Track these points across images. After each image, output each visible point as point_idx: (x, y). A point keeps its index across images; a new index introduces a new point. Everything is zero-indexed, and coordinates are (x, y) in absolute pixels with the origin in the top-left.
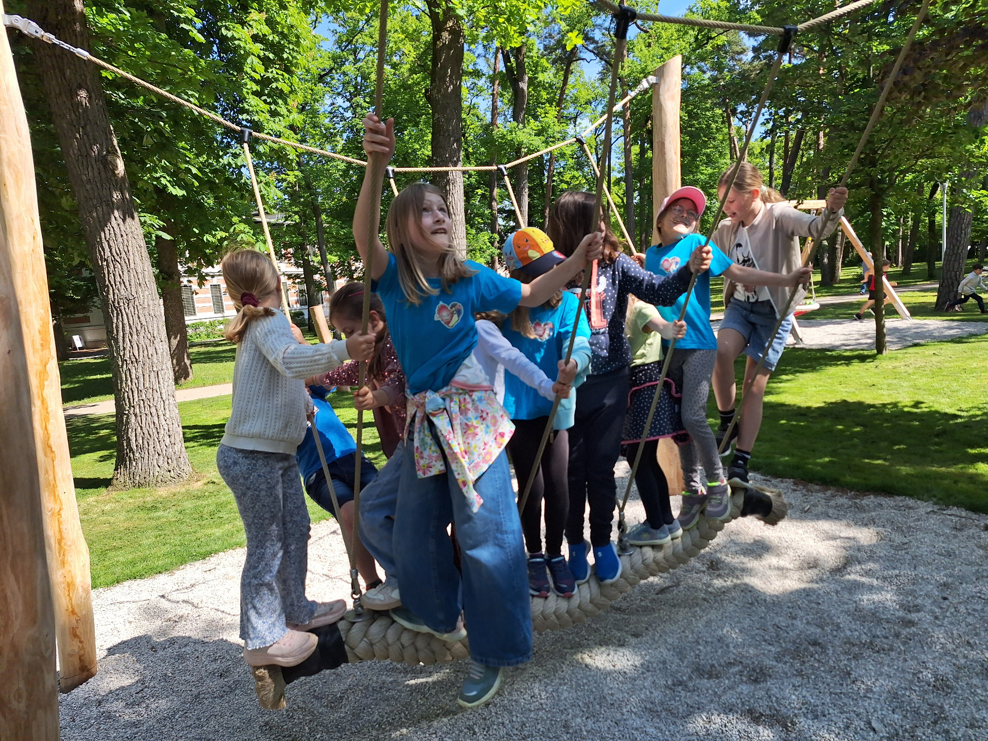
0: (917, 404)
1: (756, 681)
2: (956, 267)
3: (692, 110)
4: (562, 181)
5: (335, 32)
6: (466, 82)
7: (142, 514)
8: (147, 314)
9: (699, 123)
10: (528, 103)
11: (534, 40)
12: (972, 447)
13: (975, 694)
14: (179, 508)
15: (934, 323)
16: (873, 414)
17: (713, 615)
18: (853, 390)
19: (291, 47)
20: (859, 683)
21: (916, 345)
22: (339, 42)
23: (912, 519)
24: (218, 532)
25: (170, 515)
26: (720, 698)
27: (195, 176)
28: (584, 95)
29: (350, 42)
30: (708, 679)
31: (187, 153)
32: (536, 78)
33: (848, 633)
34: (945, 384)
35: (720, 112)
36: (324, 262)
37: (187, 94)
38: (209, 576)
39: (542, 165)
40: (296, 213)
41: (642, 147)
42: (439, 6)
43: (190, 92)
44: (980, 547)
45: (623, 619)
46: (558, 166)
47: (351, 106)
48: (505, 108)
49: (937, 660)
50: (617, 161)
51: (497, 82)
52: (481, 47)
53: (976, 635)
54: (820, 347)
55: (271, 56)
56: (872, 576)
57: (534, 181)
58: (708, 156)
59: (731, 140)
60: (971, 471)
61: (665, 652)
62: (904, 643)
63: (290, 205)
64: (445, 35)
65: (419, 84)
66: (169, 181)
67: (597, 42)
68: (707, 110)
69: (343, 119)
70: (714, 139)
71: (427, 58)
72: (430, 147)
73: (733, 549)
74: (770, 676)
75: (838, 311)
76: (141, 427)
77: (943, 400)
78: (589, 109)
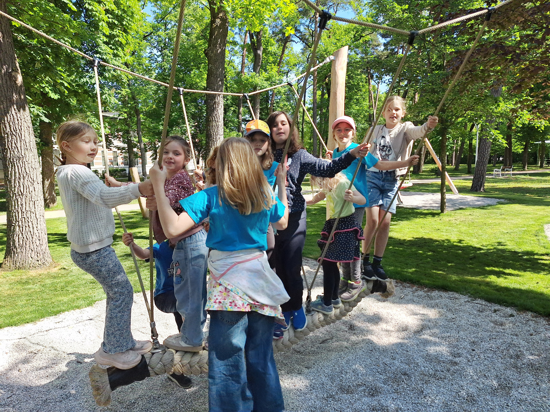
0: (460, 241)
1: (372, 395)
2: (482, 168)
3: (350, 74)
4: (278, 106)
5: (155, 12)
6: (228, 47)
7: (19, 287)
8: (30, 167)
9: (354, 82)
10: (262, 62)
11: (267, 28)
12: (488, 266)
13: (488, 405)
14: (42, 284)
15: (470, 197)
16: (437, 245)
17: (350, 357)
18: (428, 232)
19: (128, 18)
20: (428, 398)
21: (461, 209)
22: (156, 18)
23: (457, 305)
24: (65, 299)
25: (37, 287)
26: (352, 405)
27: (66, 88)
28: (293, 61)
29: (163, 19)
30: (346, 394)
31: (62, 74)
32: (267, 49)
33: (423, 368)
34: (475, 231)
35: (365, 76)
36: (140, 141)
37: (64, 40)
38: (58, 325)
39: (268, 97)
40: (125, 112)
41: (323, 92)
42: (215, 4)
43: (66, 39)
44: (492, 322)
45: (301, 358)
46: (277, 98)
47: (161, 54)
48: (249, 64)
49: (469, 385)
50: (309, 98)
51: (245, 49)
52: (237, 28)
53: (489, 371)
54: (411, 207)
55: (116, 22)
56: (436, 337)
57: (263, 105)
58: (357, 100)
59: (370, 92)
60: (488, 280)
61: (324, 378)
62: (452, 375)
63: (122, 108)
64: (218, 21)
65: (201, 46)
66: (50, 90)
67: (301, 33)
68: (358, 75)
69: (156, 61)
70: (361, 91)
71: (206, 32)
72: (205, 82)
73: (363, 319)
74: (380, 393)
75: (421, 188)
76: (22, 234)
77: (474, 240)
78: (296, 68)
